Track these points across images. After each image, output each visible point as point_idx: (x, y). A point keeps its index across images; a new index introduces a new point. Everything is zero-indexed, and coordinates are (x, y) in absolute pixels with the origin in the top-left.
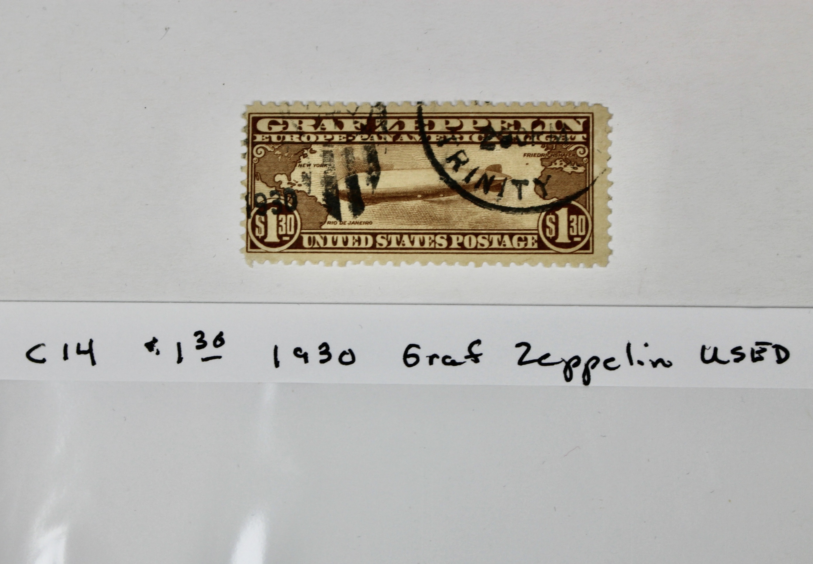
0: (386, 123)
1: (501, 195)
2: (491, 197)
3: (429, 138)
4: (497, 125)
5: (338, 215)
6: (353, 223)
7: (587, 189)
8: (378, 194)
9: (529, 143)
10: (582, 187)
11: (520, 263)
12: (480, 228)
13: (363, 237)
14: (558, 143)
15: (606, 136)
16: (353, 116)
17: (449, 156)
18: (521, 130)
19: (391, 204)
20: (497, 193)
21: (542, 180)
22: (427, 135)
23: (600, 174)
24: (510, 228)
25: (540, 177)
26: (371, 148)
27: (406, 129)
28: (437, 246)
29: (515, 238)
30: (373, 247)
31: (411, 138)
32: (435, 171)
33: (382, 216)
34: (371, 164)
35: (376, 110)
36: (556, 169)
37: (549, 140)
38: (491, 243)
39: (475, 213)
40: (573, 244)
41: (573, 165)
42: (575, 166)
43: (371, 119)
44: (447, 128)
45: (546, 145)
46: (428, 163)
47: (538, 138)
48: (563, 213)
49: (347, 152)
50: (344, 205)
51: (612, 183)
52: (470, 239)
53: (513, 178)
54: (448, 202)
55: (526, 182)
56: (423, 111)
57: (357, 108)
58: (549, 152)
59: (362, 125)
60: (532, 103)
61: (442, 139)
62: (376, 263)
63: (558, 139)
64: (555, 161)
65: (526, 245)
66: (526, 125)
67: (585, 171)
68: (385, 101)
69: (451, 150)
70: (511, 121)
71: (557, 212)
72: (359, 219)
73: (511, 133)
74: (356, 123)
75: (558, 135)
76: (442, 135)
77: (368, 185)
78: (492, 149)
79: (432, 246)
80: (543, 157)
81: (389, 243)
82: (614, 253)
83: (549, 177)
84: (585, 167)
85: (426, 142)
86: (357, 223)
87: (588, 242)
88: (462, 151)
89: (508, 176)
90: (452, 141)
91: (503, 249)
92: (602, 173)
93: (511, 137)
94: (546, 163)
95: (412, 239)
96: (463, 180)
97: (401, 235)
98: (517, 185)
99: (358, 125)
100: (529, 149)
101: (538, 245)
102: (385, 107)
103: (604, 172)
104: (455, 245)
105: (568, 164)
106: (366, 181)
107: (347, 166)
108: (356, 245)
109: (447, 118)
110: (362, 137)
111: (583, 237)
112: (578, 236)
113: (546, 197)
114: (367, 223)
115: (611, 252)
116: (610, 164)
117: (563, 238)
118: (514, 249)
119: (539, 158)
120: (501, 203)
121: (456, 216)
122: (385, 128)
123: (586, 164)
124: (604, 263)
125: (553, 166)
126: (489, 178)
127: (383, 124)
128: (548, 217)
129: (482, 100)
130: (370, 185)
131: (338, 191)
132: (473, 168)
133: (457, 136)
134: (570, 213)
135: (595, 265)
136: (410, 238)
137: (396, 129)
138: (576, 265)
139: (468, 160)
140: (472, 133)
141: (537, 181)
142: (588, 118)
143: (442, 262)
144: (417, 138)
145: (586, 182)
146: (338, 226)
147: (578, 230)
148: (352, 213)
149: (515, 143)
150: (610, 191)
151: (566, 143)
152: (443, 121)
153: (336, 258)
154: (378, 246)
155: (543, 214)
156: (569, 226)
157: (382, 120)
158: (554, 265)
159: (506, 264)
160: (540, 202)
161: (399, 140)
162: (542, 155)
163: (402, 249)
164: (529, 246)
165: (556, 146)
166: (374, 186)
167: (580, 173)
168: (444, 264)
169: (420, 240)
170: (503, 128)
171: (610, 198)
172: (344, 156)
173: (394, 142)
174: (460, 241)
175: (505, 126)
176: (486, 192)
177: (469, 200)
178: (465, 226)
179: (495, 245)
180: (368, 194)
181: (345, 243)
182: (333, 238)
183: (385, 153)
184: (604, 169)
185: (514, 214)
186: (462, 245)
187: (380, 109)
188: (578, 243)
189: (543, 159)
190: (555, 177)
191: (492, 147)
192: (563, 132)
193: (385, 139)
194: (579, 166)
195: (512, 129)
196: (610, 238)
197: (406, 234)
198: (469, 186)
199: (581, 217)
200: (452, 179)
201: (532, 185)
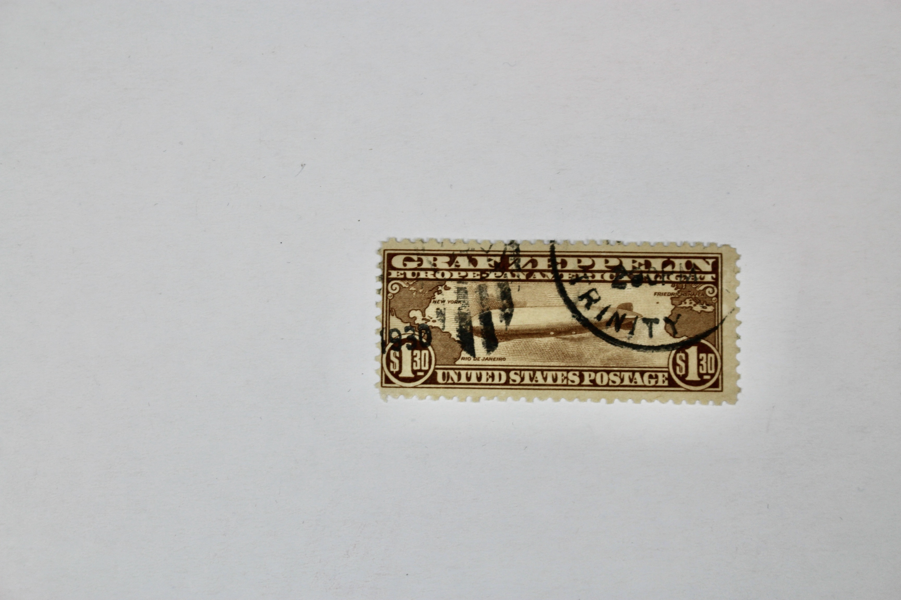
0: (519, 261)
1: (632, 333)
2: (623, 335)
3: (562, 276)
4: (628, 265)
5: (472, 352)
6: (487, 359)
7: (716, 328)
8: (512, 331)
9: (659, 282)
10: (711, 325)
11: (650, 400)
12: (611, 366)
13: (496, 373)
14: (688, 282)
15: (734, 276)
16: (487, 254)
17: (581, 294)
18: (652, 269)
19: (524, 340)
20: (628, 331)
21: (673, 319)
22: (560, 273)
23: (728, 313)
24: (641, 366)
25: (670, 315)
26: (504, 285)
27: (539, 267)
28: (570, 383)
29: (646, 375)
30: (507, 383)
31: (544, 276)
32: (567, 309)
33: (516, 353)
34: (505, 301)
35: (509, 248)
36: (686, 308)
37: (679, 280)
38: (622, 380)
39: (607, 351)
40: (703, 382)
41: (702, 304)
42: (705, 305)
43: (504, 257)
44: (580, 267)
45: (676, 284)
46: (560, 301)
47: (668, 278)
48: (692, 351)
49: (481, 290)
50: (478, 342)
51: (740, 323)
52: (602, 376)
53: (644, 316)
54: (580, 340)
55: (657, 321)
56: (556, 250)
57: (491, 246)
58: (679, 292)
59: (495, 262)
60: (662, 244)
61: (575, 277)
62: (510, 399)
63: (688, 278)
64: (685, 300)
65: (657, 382)
66: (657, 264)
67: (714, 310)
68: (518, 239)
69: (583, 288)
70: (642, 261)
71: (687, 351)
72: (493, 355)
73: (642, 272)
74: (490, 260)
75: (688, 275)
76: (574, 274)
77: (501, 321)
78: (624, 288)
79: (565, 382)
80: (673, 296)
81: (523, 379)
82: (743, 391)
83: (679, 316)
84: (714, 306)
85: (558, 280)
86: (491, 359)
87: (718, 380)
88: (594, 290)
89: (639, 314)
90: (584, 279)
91: (634, 387)
92: (731, 312)
93: (642, 276)
94: (676, 302)
95: (545, 376)
96: (595, 318)
97: (534, 371)
98: (647, 324)
99: (492, 263)
100: (659, 288)
101: (669, 383)
102: (518, 245)
103: (733, 312)
104: (587, 381)
105: (697, 303)
106: (500, 318)
107: (481, 303)
108: (490, 381)
109: (579, 257)
110: (495, 274)
111: (712, 375)
112: (707, 374)
113: (677, 335)
114: (500, 359)
115: (739, 390)
116: (738, 304)
117: (693, 376)
118: (645, 386)
119: (669, 297)
120: (631, 341)
121: (588, 354)
122: (518, 266)
123: (715, 304)
124: (733, 401)
125: (683, 305)
126: (620, 316)
127: (517, 262)
128: (678, 355)
129: (613, 239)
130: (504, 322)
131: (471, 327)
132: (605, 306)
133: (589, 274)
134: (699, 352)
135: (724, 403)
136: (542, 374)
137: (529, 267)
138: (706, 402)
139: (599, 299)
140: (603, 272)
141: (667, 320)
142: (717, 258)
143: (574, 398)
144: (550, 276)
145: (715, 322)
146: (472, 362)
147: (707, 368)
148: (486, 349)
149: (646, 282)
150: (739, 330)
151: (696, 282)
152: (575, 260)
153: (470, 393)
154: (511, 382)
155: (674, 352)
156: (699, 365)
157: (516, 258)
158: (684, 402)
159: (637, 401)
160: (670, 340)
161: (532, 278)
162: (672, 294)
163: (535, 386)
164: (660, 383)
165: (685, 285)
166: (508, 323)
167: (709, 312)
168: (576, 400)
169: (553, 377)
170: (634, 267)
171: (738, 337)
172: (478, 293)
173: (527, 280)
174: (592, 377)
175: (636, 265)
176: (617, 329)
177: (601, 338)
178: (596, 363)
179: (627, 382)
180: (501, 331)
181: (479, 378)
182: (467, 374)
183: (519, 290)
184: (732, 309)
185: (645, 352)
186: (593, 382)
187: (513, 247)
188: (707, 381)
189: (673, 298)
190: (685, 316)
191: (623, 286)
192: (693, 272)
193: (518, 277)
194: (708, 305)
195: (643, 268)
196: (739, 377)
197: (539, 370)
198: (601, 323)
199: (710, 355)
200: (584, 317)
201: (662, 323)
